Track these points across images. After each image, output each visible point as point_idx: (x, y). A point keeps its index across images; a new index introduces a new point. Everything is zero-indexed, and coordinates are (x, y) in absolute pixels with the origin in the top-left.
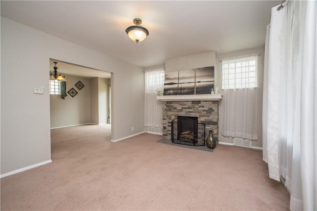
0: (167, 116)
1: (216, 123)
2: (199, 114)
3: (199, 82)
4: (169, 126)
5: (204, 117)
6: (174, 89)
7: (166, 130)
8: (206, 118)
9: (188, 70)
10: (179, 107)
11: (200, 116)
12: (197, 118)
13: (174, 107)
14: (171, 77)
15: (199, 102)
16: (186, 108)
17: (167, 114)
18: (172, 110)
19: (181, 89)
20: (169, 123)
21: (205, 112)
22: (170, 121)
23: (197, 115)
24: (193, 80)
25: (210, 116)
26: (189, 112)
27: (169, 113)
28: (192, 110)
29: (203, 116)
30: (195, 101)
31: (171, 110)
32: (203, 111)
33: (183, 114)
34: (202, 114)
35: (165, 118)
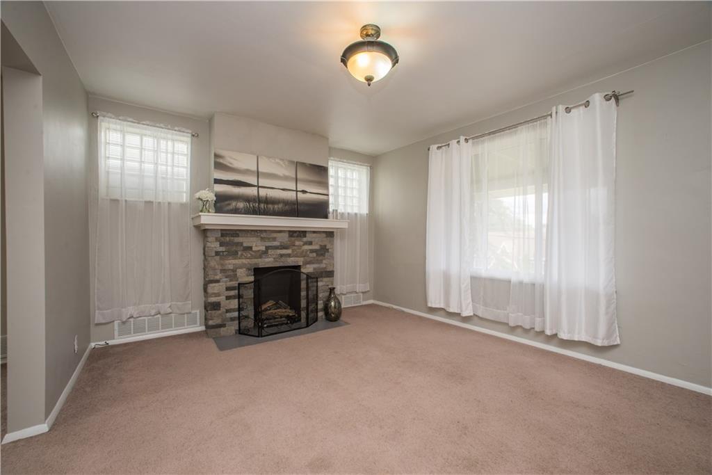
0: (223, 271)
1: (330, 274)
2: (302, 259)
3: (304, 192)
4: (228, 298)
5: (313, 263)
6: (247, 199)
7: (220, 312)
8: (316, 266)
9: (281, 159)
10: (258, 246)
11: (306, 263)
12: (298, 267)
13: (245, 245)
14: (236, 164)
15: (302, 233)
16: (276, 248)
17: (222, 265)
18: (240, 253)
19: (267, 201)
20: (228, 289)
21: (315, 255)
22: (235, 284)
23: (300, 261)
24: (292, 185)
25: (322, 260)
26: (282, 256)
27: (230, 261)
28: (289, 251)
29: (310, 263)
30: (295, 232)
31: (236, 253)
32: (312, 251)
33: (267, 262)
34: (308, 260)
35: (217, 277)
